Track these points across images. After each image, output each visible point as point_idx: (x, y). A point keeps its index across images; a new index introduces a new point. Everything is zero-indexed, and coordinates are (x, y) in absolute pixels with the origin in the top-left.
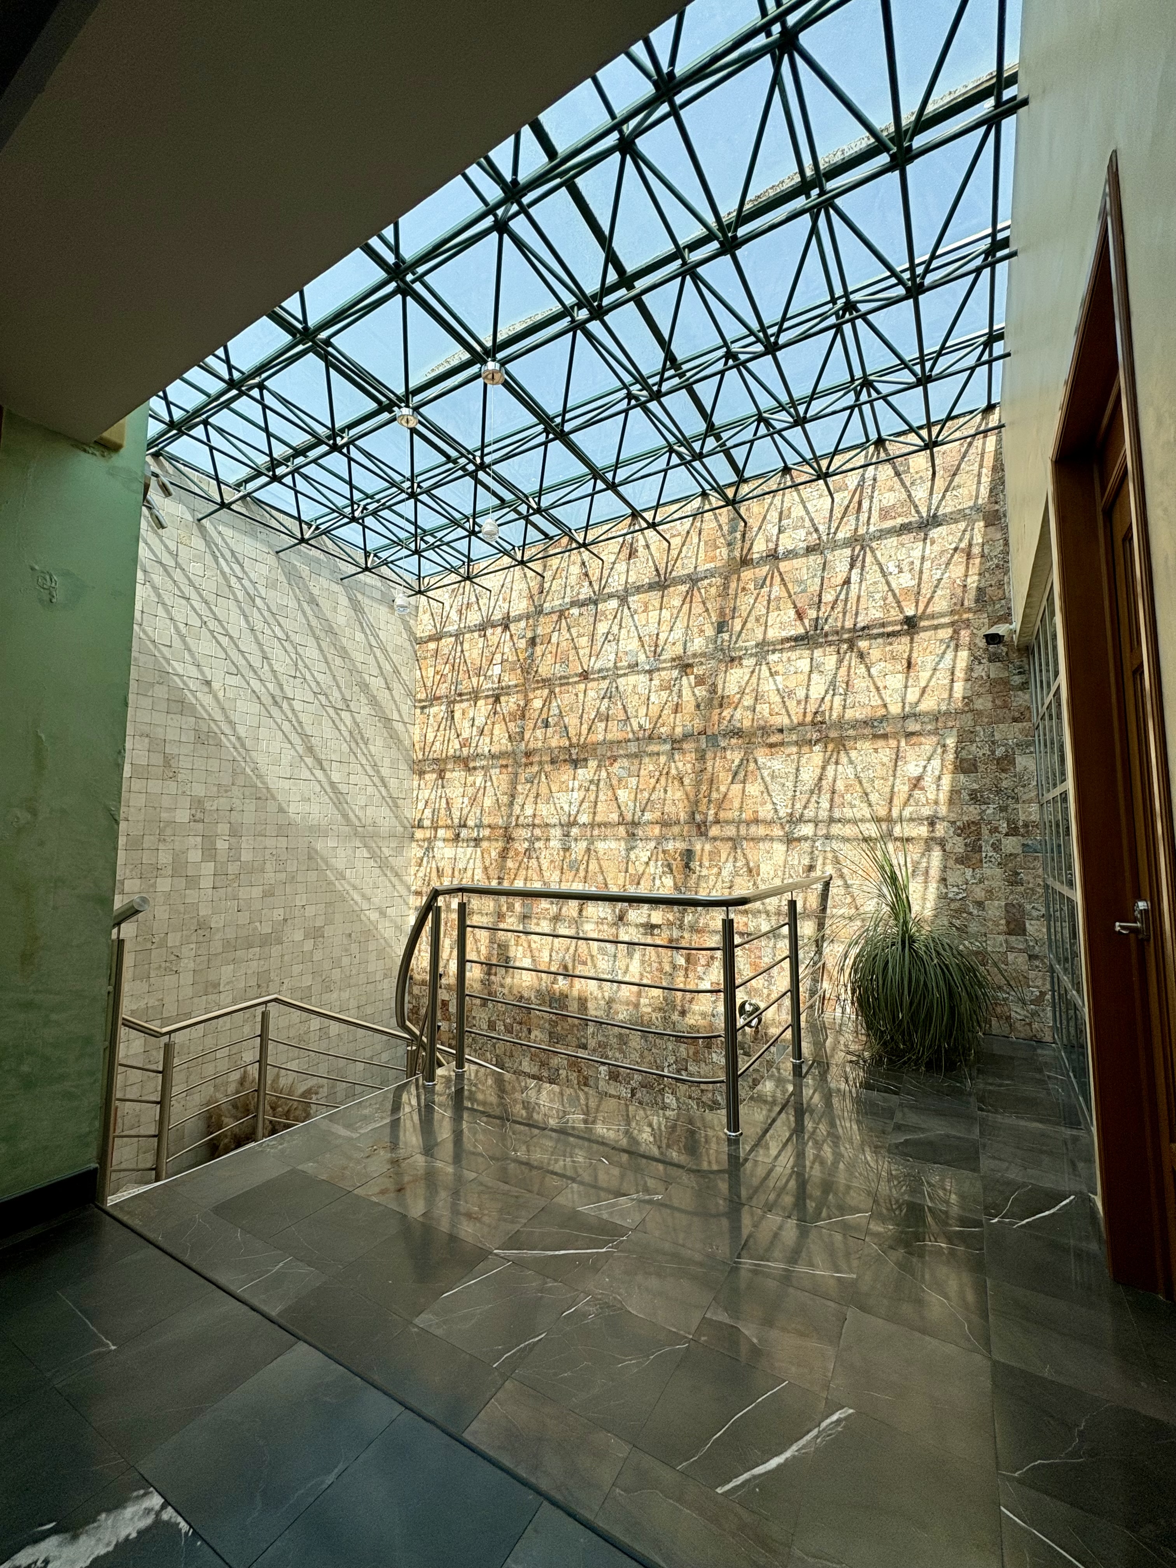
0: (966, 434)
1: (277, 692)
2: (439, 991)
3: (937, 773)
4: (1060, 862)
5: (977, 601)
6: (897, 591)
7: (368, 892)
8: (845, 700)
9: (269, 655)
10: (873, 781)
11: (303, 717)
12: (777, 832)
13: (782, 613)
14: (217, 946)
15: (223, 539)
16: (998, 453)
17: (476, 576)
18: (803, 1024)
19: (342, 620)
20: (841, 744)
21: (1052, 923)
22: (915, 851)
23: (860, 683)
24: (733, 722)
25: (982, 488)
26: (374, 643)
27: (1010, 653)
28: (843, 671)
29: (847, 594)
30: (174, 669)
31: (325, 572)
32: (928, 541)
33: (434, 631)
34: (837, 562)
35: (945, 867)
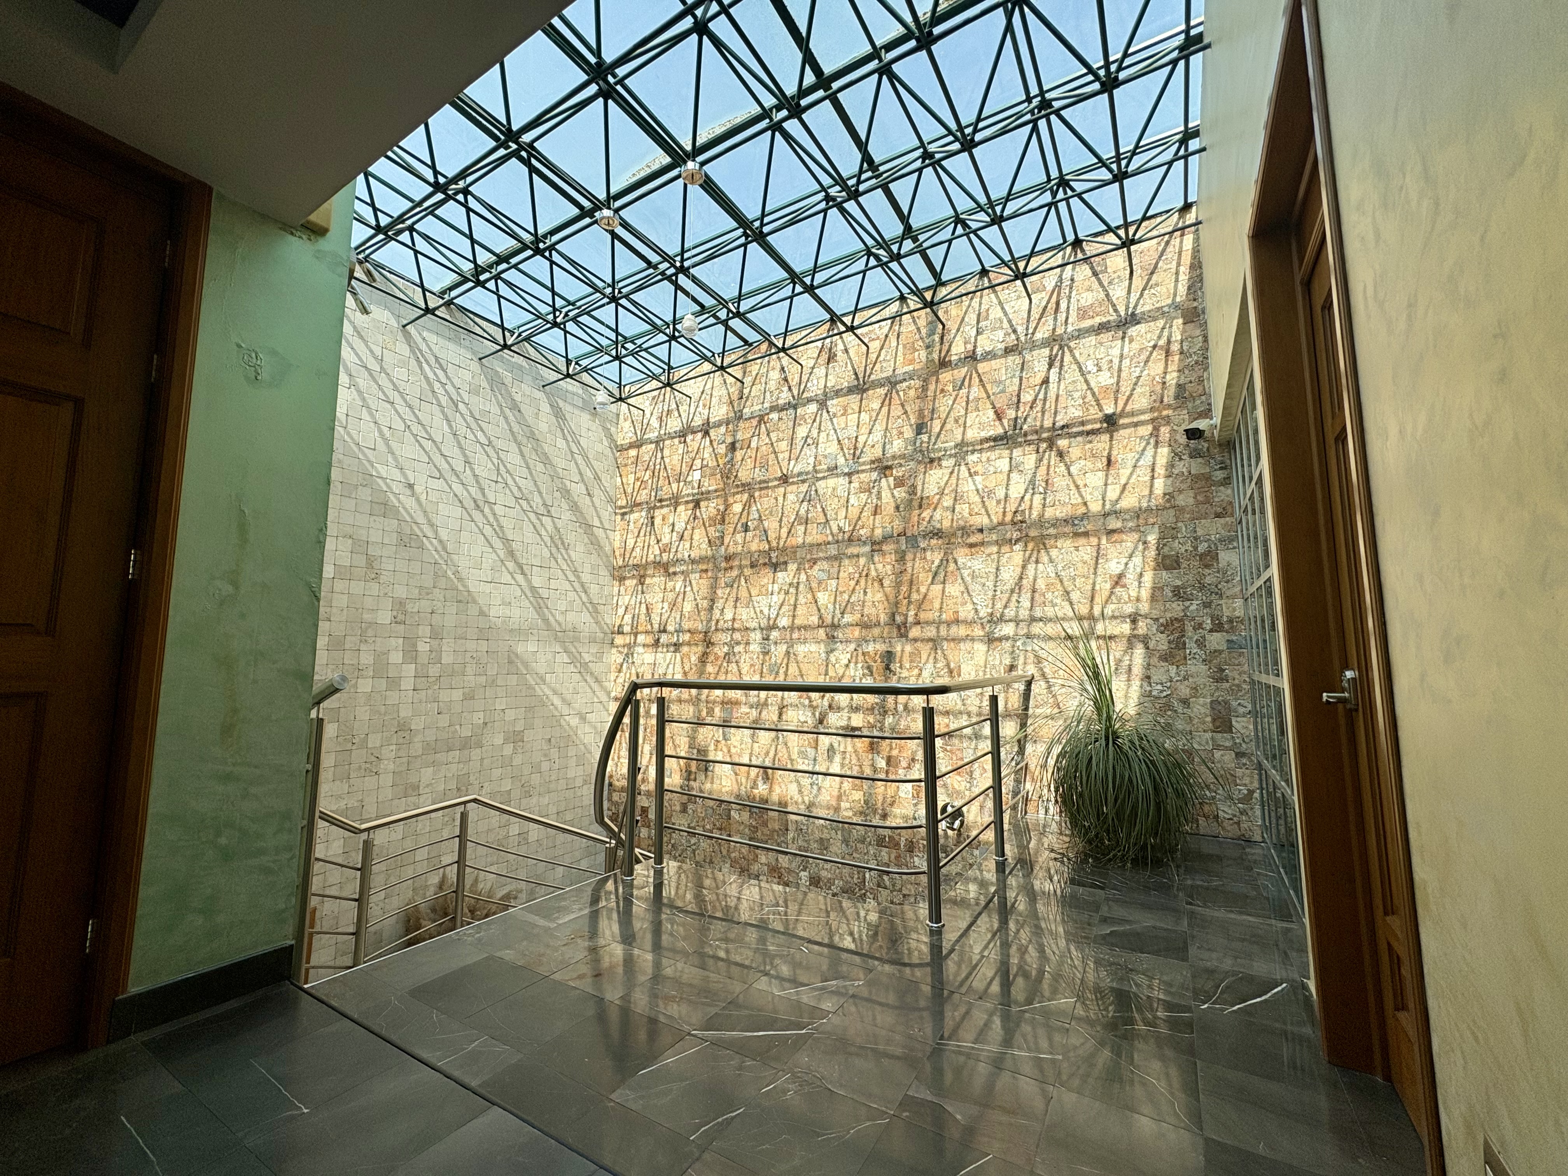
0: (1163, 231)
1: (479, 497)
2: (639, 798)
3: (1139, 570)
4: (1266, 657)
5: (1177, 397)
6: (1096, 390)
7: (569, 697)
8: (1045, 499)
9: (471, 460)
10: (1074, 580)
11: (504, 522)
12: (978, 632)
13: (981, 413)
14: (417, 747)
15: (428, 345)
16: (1196, 251)
17: (677, 382)
18: (1006, 826)
19: (543, 427)
20: (1042, 543)
21: (1259, 720)
22: (1117, 649)
23: (1060, 481)
24: (933, 523)
25: (1180, 286)
26: (575, 450)
27: (1211, 449)
28: (1043, 470)
29: (1046, 393)
30: (378, 472)
31: (528, 379)
32: (1127, 339)
33: (634, 439)
34: (1036, 362)
35: (1149, 665)
